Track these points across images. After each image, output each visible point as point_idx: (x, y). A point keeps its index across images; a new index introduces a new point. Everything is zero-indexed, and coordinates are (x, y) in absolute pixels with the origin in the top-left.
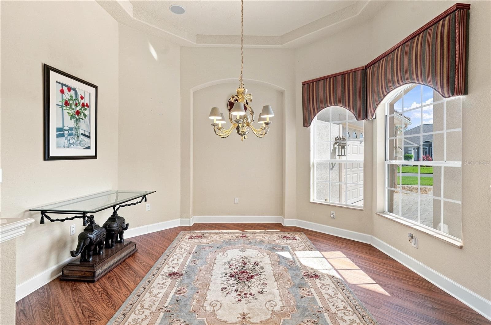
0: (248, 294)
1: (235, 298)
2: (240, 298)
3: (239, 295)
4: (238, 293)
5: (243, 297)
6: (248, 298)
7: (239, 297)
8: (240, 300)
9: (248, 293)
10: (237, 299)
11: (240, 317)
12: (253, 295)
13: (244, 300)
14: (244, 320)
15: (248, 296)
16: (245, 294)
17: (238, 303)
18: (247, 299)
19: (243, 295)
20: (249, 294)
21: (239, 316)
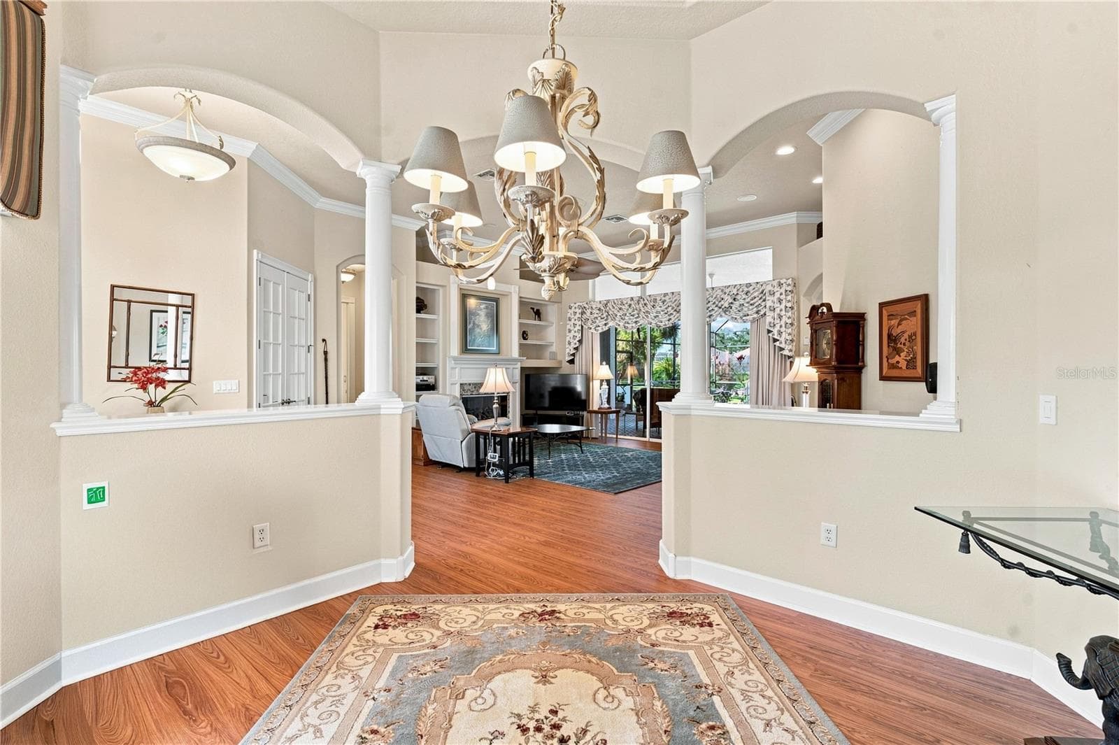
0: (532, 729)
1: (564, 719)
2: (555, 718)
3: (556, 727)
4: (558, 734)
5: (545, 720)
6: (532, 719)
7: (555, 720)
8: (554, 712)
9: (531, 732)
10: (561, 714)
11: (552, 677)
12: (519, 727)
13: (543, 712)
14: (544, 673)
15: (532, 725)
16: (539, 729)
17: (557, 706)
18: (537, 716)
19: (547, 728)
20: (529, 728)
21: (552, 680)
